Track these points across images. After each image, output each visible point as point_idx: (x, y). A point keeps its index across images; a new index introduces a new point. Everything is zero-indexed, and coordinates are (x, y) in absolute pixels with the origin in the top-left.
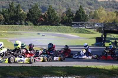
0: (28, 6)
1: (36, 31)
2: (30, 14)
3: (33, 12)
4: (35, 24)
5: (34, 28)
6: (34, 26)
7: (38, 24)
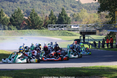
0: (13, 11)
1: (19, 35)
2: (13, 18)
3: (16, 16)
4: (18, 29)
5: (17, 33)
6: (17, 31)
7: (22, 28)
